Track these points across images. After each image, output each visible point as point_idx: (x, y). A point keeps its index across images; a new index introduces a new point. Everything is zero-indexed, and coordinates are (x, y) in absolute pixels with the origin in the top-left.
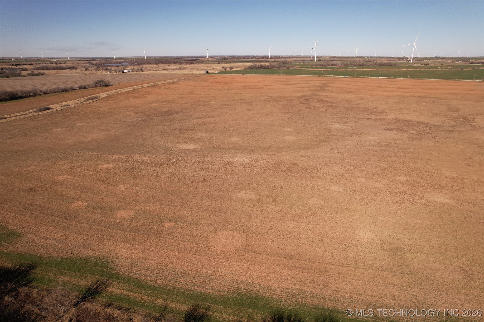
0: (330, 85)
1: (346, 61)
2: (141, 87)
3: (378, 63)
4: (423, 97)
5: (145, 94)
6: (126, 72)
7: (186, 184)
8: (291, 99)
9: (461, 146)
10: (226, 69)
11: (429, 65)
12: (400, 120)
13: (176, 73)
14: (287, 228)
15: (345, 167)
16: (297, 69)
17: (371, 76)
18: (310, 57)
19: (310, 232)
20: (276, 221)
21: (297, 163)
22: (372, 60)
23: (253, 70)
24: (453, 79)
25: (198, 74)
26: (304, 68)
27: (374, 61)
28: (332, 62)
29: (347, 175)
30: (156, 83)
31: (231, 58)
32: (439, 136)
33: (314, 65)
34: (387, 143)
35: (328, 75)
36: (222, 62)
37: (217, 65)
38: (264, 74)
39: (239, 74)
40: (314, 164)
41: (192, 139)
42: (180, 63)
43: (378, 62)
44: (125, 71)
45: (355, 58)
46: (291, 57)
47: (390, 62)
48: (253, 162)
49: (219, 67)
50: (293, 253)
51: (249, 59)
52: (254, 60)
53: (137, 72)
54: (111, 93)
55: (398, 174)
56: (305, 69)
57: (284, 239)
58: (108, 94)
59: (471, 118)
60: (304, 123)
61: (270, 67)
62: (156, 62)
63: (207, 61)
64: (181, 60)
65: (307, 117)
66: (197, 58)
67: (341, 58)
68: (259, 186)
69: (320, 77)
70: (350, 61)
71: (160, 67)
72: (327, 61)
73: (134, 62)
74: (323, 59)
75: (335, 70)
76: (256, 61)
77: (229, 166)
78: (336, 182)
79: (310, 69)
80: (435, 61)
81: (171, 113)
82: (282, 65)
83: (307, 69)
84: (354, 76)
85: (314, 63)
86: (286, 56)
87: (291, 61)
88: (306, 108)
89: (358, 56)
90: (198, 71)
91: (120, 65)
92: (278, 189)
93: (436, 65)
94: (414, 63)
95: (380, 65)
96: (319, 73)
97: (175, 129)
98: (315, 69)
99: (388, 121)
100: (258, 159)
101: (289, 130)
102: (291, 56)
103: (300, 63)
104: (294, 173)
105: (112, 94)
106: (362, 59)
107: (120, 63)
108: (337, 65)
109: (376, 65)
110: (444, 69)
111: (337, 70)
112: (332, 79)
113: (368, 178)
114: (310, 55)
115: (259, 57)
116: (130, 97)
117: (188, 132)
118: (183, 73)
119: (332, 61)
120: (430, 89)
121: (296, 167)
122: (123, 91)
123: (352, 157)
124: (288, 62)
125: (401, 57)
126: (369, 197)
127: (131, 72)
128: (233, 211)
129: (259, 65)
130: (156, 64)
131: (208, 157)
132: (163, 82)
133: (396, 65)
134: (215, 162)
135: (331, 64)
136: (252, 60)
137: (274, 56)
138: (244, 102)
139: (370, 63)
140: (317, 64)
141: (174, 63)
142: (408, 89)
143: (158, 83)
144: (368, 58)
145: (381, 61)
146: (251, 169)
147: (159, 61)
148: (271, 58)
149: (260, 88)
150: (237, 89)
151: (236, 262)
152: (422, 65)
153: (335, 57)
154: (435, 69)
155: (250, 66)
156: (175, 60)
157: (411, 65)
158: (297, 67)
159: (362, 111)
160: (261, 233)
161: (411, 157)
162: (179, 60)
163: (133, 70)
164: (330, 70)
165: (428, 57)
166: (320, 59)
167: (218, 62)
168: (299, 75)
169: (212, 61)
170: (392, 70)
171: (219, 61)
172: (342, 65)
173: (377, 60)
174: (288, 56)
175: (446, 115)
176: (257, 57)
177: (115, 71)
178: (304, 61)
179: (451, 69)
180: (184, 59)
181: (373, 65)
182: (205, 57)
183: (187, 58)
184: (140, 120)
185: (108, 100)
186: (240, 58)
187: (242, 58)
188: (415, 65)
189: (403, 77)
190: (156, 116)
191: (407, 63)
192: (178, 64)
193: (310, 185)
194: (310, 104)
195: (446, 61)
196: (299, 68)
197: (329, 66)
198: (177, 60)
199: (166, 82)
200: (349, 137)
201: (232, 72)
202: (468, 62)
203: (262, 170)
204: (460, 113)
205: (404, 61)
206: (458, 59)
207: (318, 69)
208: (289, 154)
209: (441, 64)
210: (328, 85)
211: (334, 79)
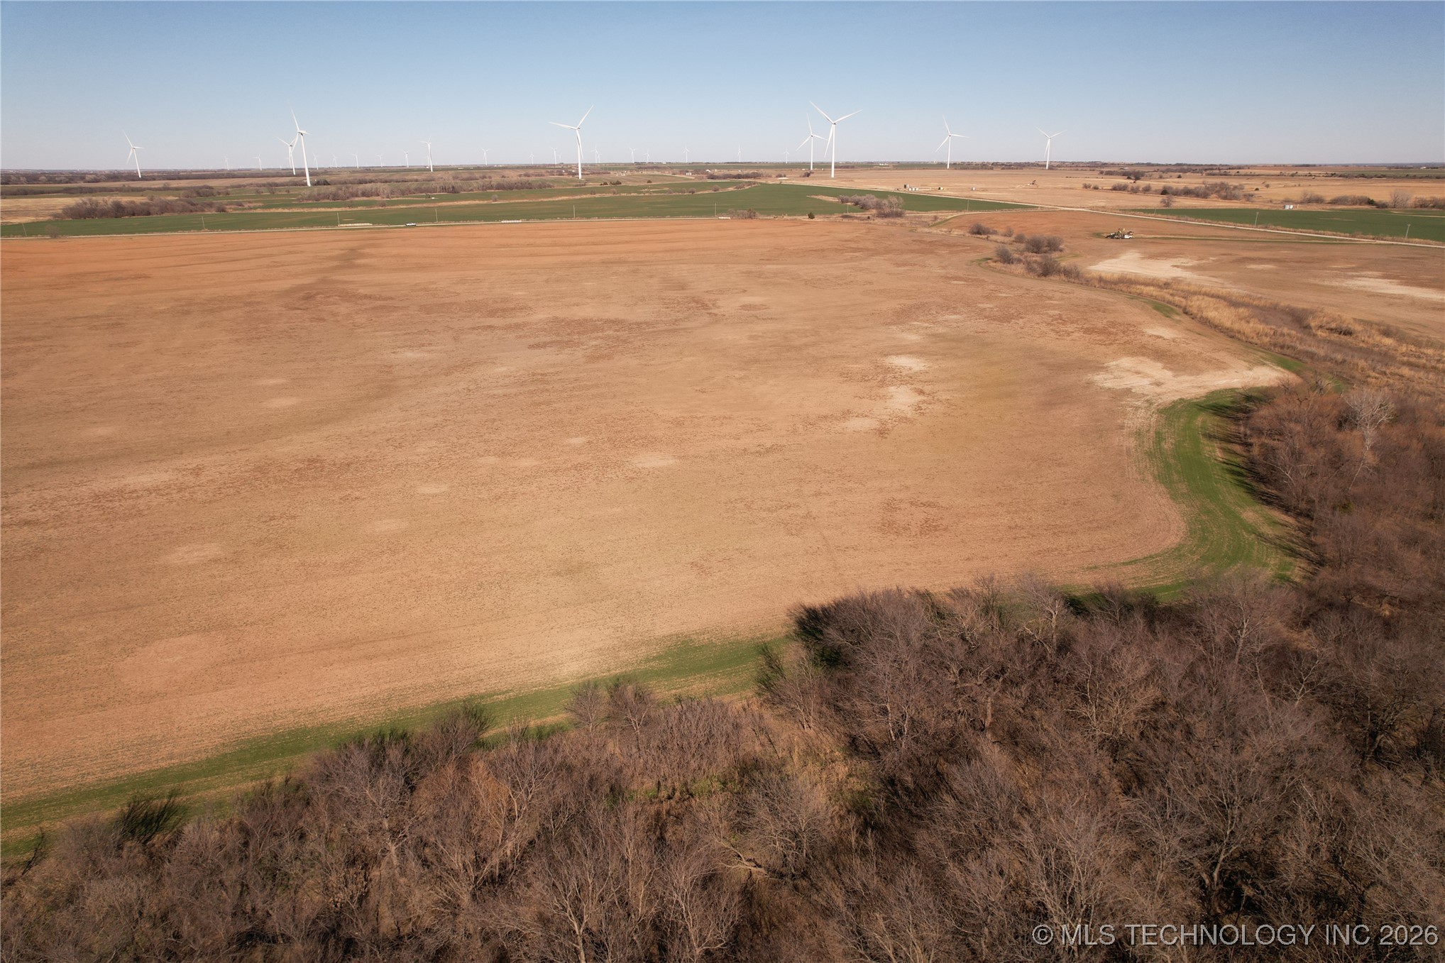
1: (403, 181)
3: (494, 183)
4: (612, 263)
8: (257, 300)
9: (690, 359)
11: (623, 184)
12: (563, 321)
14: (329, 592)
15: (445, 442)
16: (255, 211)
17: (480, 220)
18: (288, 173)
19: (388, 586)
20: (297, 587)
21: (318, 456)
22: (477, 176)
23: (90, 220)
24: (672, 215)
26: (277, 207)
27: (484, 177)
28: (361, 186)
29: (454, 457)
32: (649, 345)
33: (309, 198)
34: (539, 374)
38: (139, 232)
39: (36, 235)
43: (496, 179)
45: (429, 170)
46: (223, 175)
47: (526, 178)
50: (358, 634)
52: (82, 187)
55: (568, 433)
57: (329, 614)
59: (710, 300)
61: (152, 209)
65: (320, 342)
67: (388, 174)
68: (225, 526)
69: (333, 231)
70: (417, 181)
72: (345, 182)
74: (333, 178)
75: (376, 208)
76: (92, 191)
77: (111, 501)
80: (636, 173)
82: (197, 200)
84: (433, 221)
85: (306, 192)
86: (204, 171)
87: (227, 187)
88: (312, 321)
89: (436, 164)
92: (281, 522)
93: (637, 184)
94: (588, 180)
95: (500, 187)
96: (329, 221)
98: (314, 210)
100: (200, 469)
101: (272, 382)
102: (219, 170)
103: (258, 192)
106: (450, 172)
109: (491, 187)
110: (654, 192)
112: (370, 236)
113: (503, 453)
114: (288, 167)
115: (98, 178)
119: (361, 183)
120: (627, 242)
121: (318, 465)
123: (460, 418)
124: (215, 192)
125: (554, 165)
126: (509, 489)
128: (168, 596)
129: (109, 203)
133: (543, 187)
134: (55, 500)
135: (360, 192)
136: (70, 185)
137: (159, 172)
139: (474, 184)
140: (316, 193)
142: (576, 245)
144: (467, 169)
145: (503, 177)
146: (187, 494)
148: (147, 180)
149: (137, 277)
151: (216, 689)
152: (606, 184)
153: (367, 170)
154: (635, 194)
155: (72, 209)
157: (580, 185)
158: (252, 205)
159: (469, 312)
160: (265, 619)
161: (593, 395)
165: (619, 164)
166: (322, 178)
168: (266, 229)
170: (534, 200)
172: (392, 192)
173: (492, 175)
174: (211, 171)
175: (662, 299)
176: (89, 178)
178: (270, 185)
179: (670, 193)
181: (483, 190)
188: (590, 185)
189: (561, 218)
191: (572, 181)
193: (364, 497)
194: (320, 308)
195: (660, 173)
196: (260, 207)
200: (443, 377)
202: (704, 176)
203: (223, 491)
204: (688, 291)
205: (561, 174)
206: (683, 168)
207: (323, 210)
208: (291, 440)
209: (649, 182)
210: (362, 251)
211: (376, 235)
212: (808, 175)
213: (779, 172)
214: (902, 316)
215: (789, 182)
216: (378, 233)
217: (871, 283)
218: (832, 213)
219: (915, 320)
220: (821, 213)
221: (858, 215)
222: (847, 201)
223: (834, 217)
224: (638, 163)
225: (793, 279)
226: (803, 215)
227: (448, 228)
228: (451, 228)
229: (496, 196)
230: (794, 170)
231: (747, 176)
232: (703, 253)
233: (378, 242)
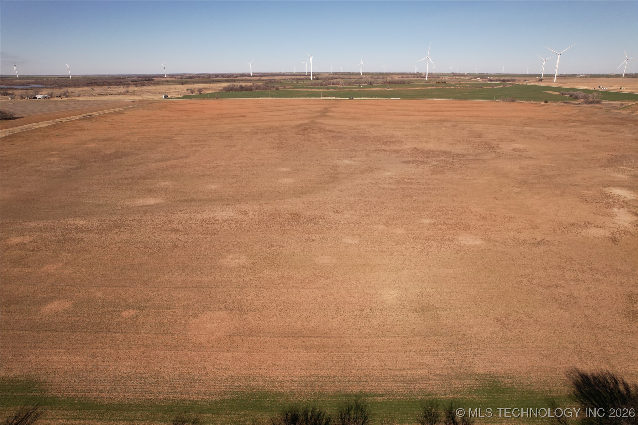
0: (332, 109)
1: (349, 79)
2: (67, 121)
3: (388, 81)
4: (443, 121)
5: (74, 130)
6: (40, 98)
7: (148, 253)
8: (284, 129)
9: (487, 178)
10: (192, 91)
11: (447, 83)
12: (419, 150)
13: (121, 99)
14: (292, 298)
15: (358, 213)
16: (289, 90)
17: (381, 97)
18: (304, 74)
19: (322, 299)
20: (278, 291)
21: (298, 212)
22: (381, 77)
23: (231, 92)
24: (472, 99)
25: (153, 99)
26: (298, 88)
27: (384, 78)
28: (332, 80)
29: (362, 222)
30: (91, 114)
31: (199, 77)
32: (464, 167)
33: (311, 85)
34: (406, 178)
35: (329, 97)
36: (187, 82)
37: (179, 87)
38: (246, 98)
39: (212, 98)
40: (320, 212)
41: (151, 190)
42: (125, 85)
43: (389, 79)
44: (38, 97)
45: (361, 74)
46: (280, 74)
47: (402, 79)
48: (240, 216)
49: (183, 89)
50: (303, 330)
51: (224, 77)
52: (231, 79)
53: (59, 99)
54: (18, 129)
55: (422, 216)
56: (299, 90)
57: (290, 313)
58: (12, 132)
59: (495, 144)
60: (303, 160)
61: (253, 88)
62: (88, 83)
63: (166, 81)
64: (127, 81)
65: (307, 151)
66: (150, 77)
67: (344, 75)
68: (251, 246)
69: (319, 100)
70: (355, 79)
71: (96, 91)
72: (326, 79)
73: (51, 83)
74: (322, 77)
75: (337, 90)
76: (234, 81)
77: (208, 224)
78: (349, 233)
79: (305, 90)
80: (453, 78)
81: (117, 156)
82: (269, 85)
83: (302, 90)
84: (361, 97)
85: (310, 82)
86: (274, 73)
87: (281, 80)
88: (305, 141)
89: (364, 72)
90: (153, 95)
91: (29, 88)
92: (276, 249)
93: (454, 83)
94: (430, 80)
95: (390, 82)
96: (318, 95)
97: (125, 179)
98: (313, 90)
99: (405, 152)
100: (246, 212)
101: (284, 170)
102: (279, 73)
103: (292, 82)
104: (295, 225)
105: (19, 131)
106: (369, 75)
107: (29, 84)
108: (339, 84)
109: (387, 82)
110: (462, 87)
111: (339, 90)
112: (334, 102)
113: (387, 223)
114: (305, 72)
115: (238, 75)
116: (51, 136)
117: (145, 181)
118: (131, 99)
119: (332, 79)
120: (450, 111)
121: (298, 217)
122: (37, 127)
123: (366, 199)
124: (276, 81)
125: (415, 73)
126: (390, 247)
127: (48, 98)
128: (219, 284)
129: (239, 85)
130: (88, 86)
131: (176, 215)
132: (102, 112)
133: (410, 83)
134: (187, 220)
135: (331, 83)
136: (228, 79)
137: (258, 73)
138: (222, 136)
139: (379, 81)
140: (314, 83)
141: (116, 85)
142: (425, 111)
143: (95, 113)
144: (376, 74)
145: (392, 78)
146: (238, 225)
147: (93, 81)
148: (254, 77)
149: (242, 116)
150: (211, 119)
151: (228, 351)
152: (439, 82)
153: (335, 74)
154: (453, 88)
155: (226, 88)
156: (117, 81)
157: (427, 83)
158: (289, 87)
159: (374, 142)
160: (259, 309)
161: (435, 194)
162: (124, 81)
163: (51, 95)
164: (330, 90)
165: (444, 73)
166: (317, 76)
167: (181, 82)
168: (293, 97)
169: (172, 81)
170: (406, 89)
171: (183, 80)
172: (345, 83)
173: (387, 77)
174: (277, 73)
175: (470, 142)
176: (235, 76)
177: (22, 97)
178: (297, 79)
179: (470, 87)
180: (131, 78)
181: (383, 84)
182: (162, 76)
183: (136, 78)
184: (71, 168)
185: (14, 140)
186: (211, 76)
187: (214, 76)
188: (431, 82)
189: (419, 98)
190: (96, 162)
191: (423, 80)
192: (122, 86)
193: (317, 240)
194: (309, 135)
195: (464, 78)
196: (291, 88)
197: (330, 86)
198: (120, 80)
199: (106, 111)
200: (360, 175)
201: (201, 95)
202: (486, 80)
203: (254, 226)
204: (483, 139)
205: (418, 77)
206: (476, 76)
207: (316, 90)
208: (287, 201)
209: (459, 82)
210: (330, 109)
211: (336, 102)
212: (541, 80)
213: (524, 79)
214: (612, 162)
215: (531, 84)
216: (337, 101)
217: (588, 141)
218: (558, 100)
219: (621, 165)
220: (551, 100)
221: (574, 102)
222: (566, 94)
223: (559, 103)
224: (453, 73)
225: (540, 135)
226: (541, 101)
227: (367, 101)
228: (368, 100)
229: (389, 86)
230: (532, 78)
231: (508, 81)
232: (489, 118)
233: (337, 105)
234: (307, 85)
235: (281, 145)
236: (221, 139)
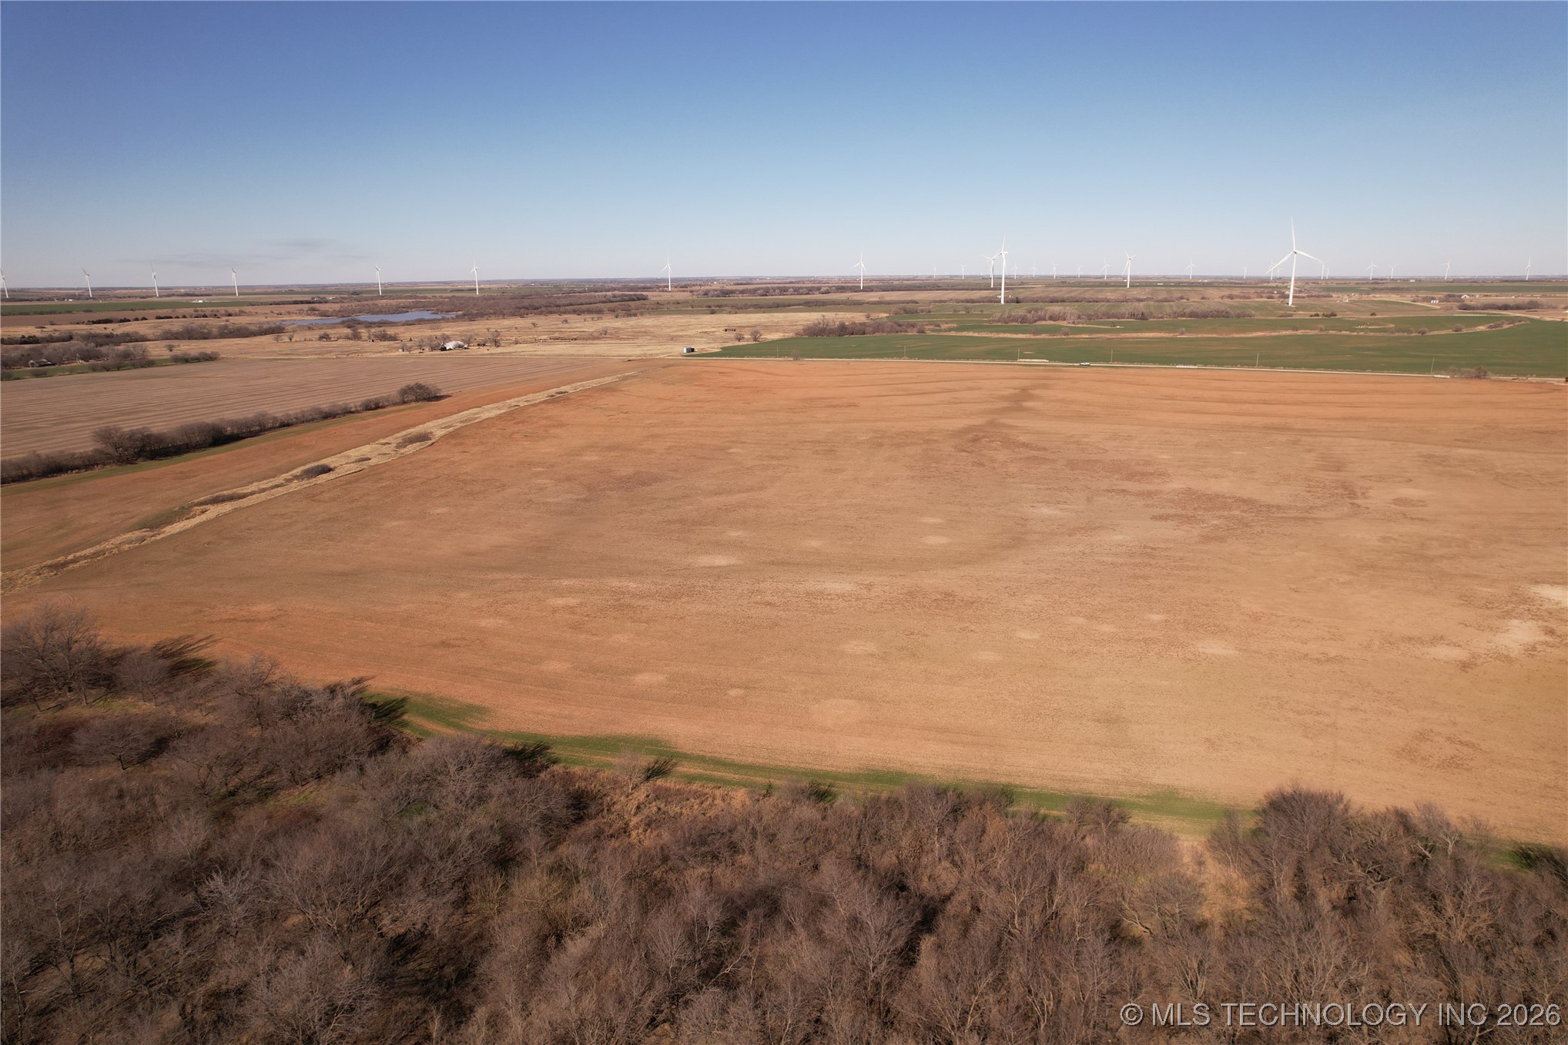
0: (1037, 392)
1: (1094, 301)
6: (450, 349)
10: (739, 335)
35: (1035, 360)
44: (448, 345)
48: (862, 591)
51: (800, 293)
52: (816, 301)
53: (485, 350)
56: (971, 334)
59: (1361, 489)
69: (1012, 366)
71: (541, 329)
74: (1028, 293)
75: (1059, 337)
78: (1028, 624)
79: (984, 335)
81: (642, 479)
83: (976, 335)
88: (974, 466)
95: (1193, 315)
99: (1166, 496)
100: (871, 585)
101: (932, 520)
108: (1065, 320)
110: (1372, 330)
111: (1063, 337)
114: (988, 274)
115: (830, 289)
118: (625, 352)
124: (919, 308)
127: (466, 348)
133: (1241, 316)
138: (817, 449)
139: (1167, 309)
140: (1006, 315)
143: (569, 388)
148: (866, 291)
149: (850, 405)
150: (791, 409)
159: (1110, 472)
163: (468, 341)
164: (1043, 336)
167: (707, 306)
176: (823, 289)
177: (416, 344)
186: (771, 290)
191: (1279, 308)
194: (982, 452)
195: (1396, 298)
196: (953, 329)
197: (1043, 323)
205: (1271, 296)
207: (1009, 335)
210: (1033, 392)
211: (1050, 374)
216: (1050, 371)
233: (1050, 382)
234: (990, 321)
235: (926, 472)
236: (815, 456)
